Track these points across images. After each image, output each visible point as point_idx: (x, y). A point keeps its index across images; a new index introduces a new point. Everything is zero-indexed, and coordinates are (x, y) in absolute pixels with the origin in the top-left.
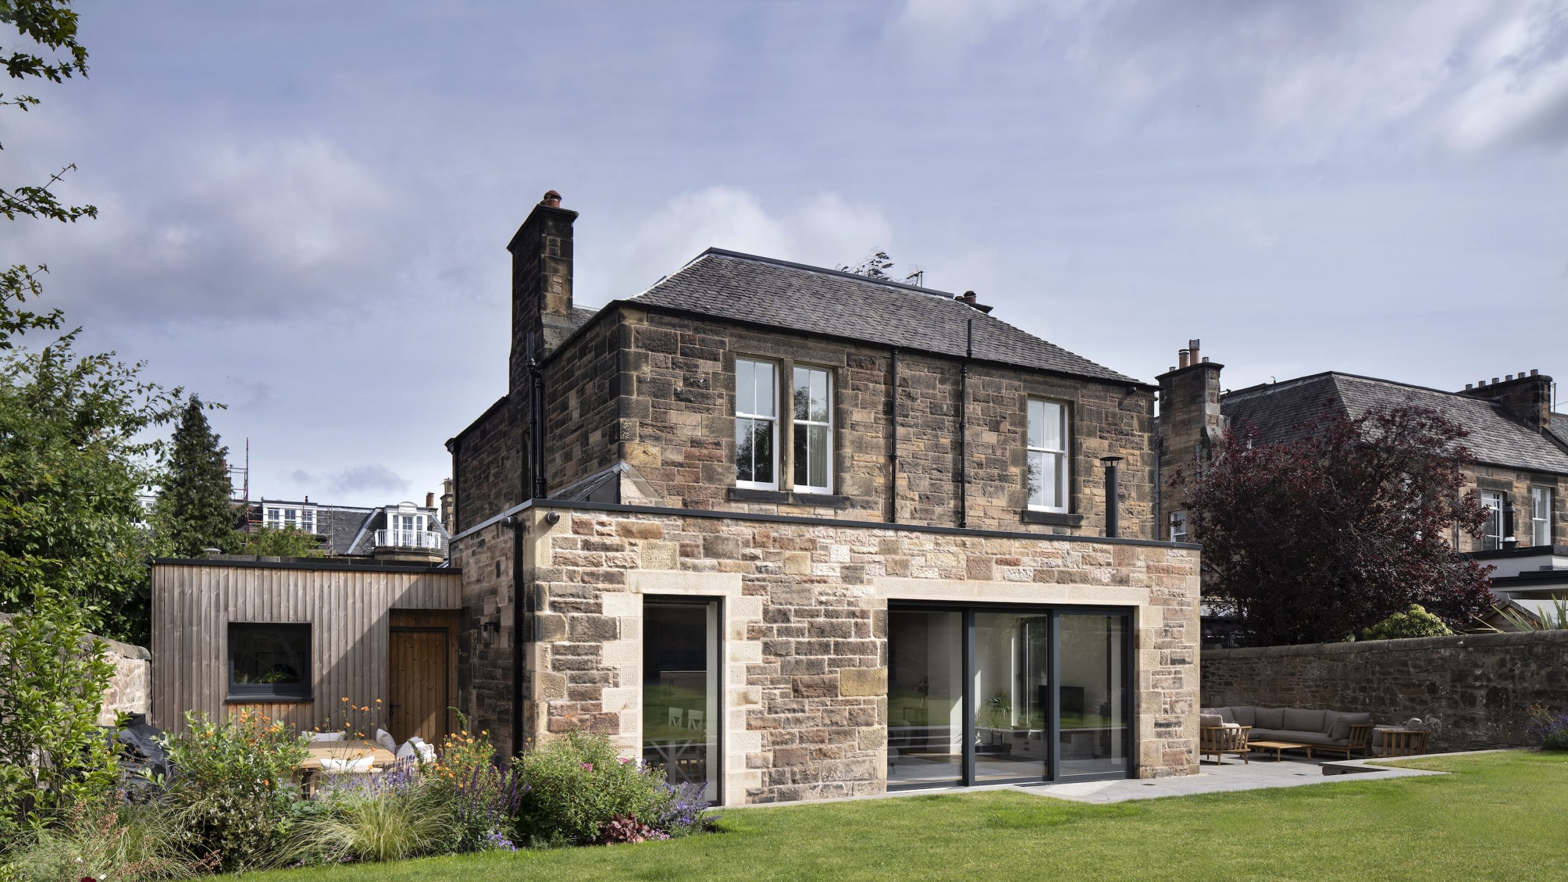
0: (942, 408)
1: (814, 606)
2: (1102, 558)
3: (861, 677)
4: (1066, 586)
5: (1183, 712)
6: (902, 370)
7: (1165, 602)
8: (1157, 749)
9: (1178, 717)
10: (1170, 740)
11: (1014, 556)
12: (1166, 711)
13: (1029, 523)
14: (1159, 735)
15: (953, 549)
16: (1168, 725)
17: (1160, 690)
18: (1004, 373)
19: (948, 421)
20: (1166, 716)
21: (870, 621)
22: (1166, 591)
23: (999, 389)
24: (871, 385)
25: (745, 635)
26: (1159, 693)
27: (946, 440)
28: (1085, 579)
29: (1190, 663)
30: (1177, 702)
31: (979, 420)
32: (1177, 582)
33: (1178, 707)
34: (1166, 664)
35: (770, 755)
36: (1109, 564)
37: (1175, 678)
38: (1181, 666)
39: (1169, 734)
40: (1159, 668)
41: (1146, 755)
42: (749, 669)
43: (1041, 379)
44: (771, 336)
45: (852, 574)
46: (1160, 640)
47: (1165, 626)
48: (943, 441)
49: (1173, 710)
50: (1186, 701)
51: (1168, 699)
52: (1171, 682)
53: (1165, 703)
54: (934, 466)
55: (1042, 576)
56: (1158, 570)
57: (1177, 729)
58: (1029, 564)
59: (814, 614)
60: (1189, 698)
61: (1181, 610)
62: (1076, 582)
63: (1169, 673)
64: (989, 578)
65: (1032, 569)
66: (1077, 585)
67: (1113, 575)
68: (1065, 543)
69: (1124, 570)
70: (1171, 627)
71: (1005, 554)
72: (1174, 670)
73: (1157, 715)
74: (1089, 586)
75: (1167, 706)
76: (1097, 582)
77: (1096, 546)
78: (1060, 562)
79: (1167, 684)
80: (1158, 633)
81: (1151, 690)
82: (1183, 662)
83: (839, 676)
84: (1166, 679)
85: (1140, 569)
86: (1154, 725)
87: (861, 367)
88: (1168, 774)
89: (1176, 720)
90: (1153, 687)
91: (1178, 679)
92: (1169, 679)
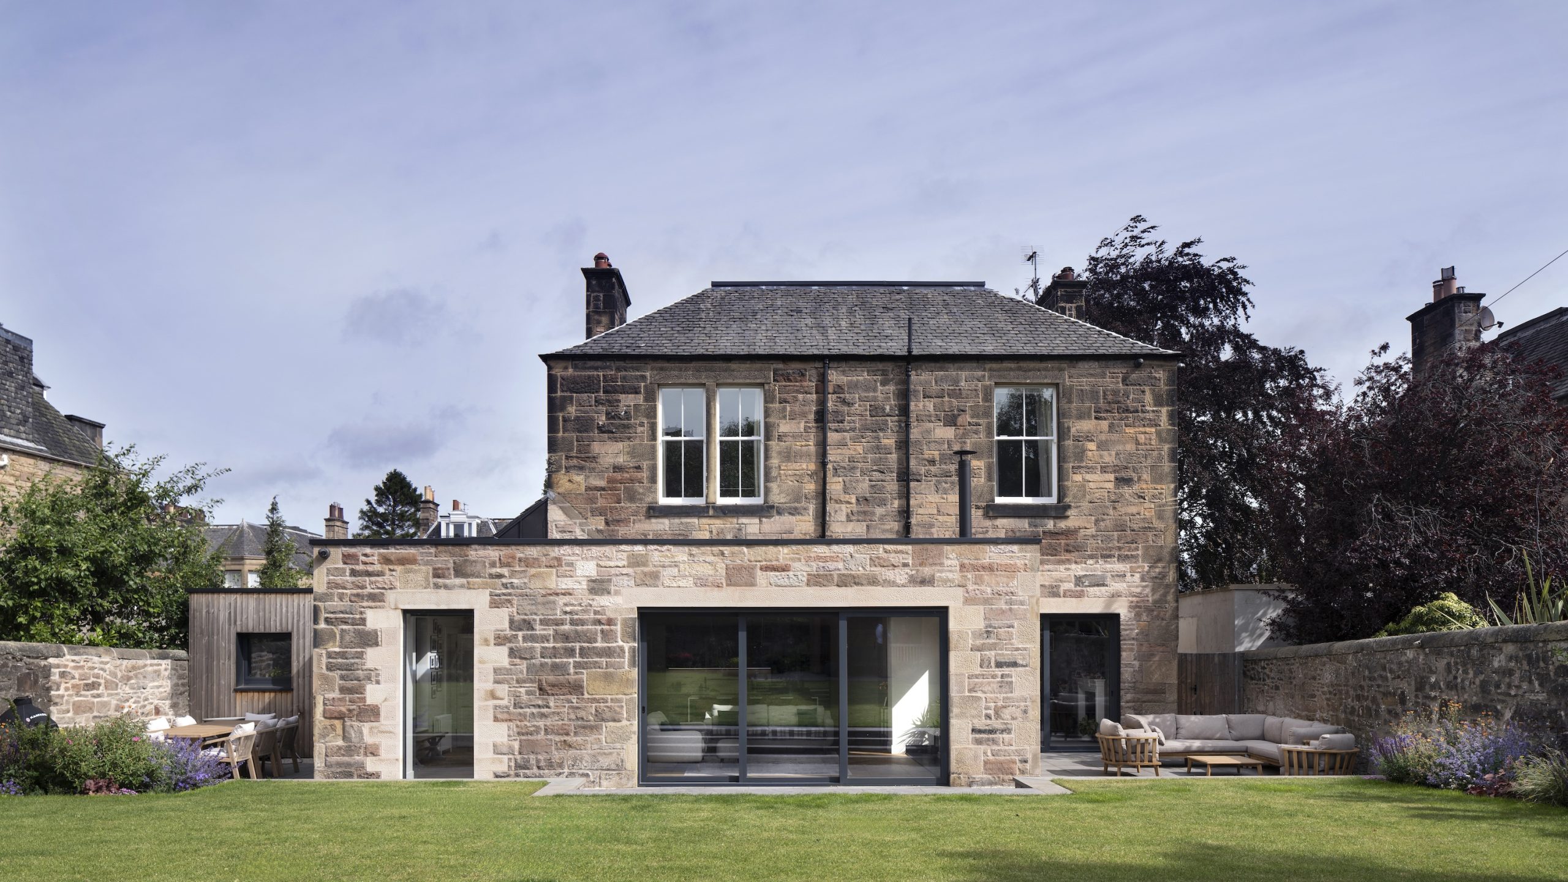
0: (884, 409)
1: (559, 615)
2: (894, 558)
3: (608, 678)
4: (849, 589)
5: (1013, 718)
6: (835, 377)
7: (986, 601)
8: (976, 757)
9: (1005, 724)
10: (995, 747)
11: (782, 562)
12: (988, 717)
13: (996, 517)
14: (979, 742)
15: (710, 558)
16: (991, 732)
17: (979, 694)
18: (962, 365)
19: (892, 422)
20: (988, 722)
21: (618, 628)
22: (989, 590)
23: (956, 382)
24: (800, 396)
25: (492, 642)
26: (979, 698)
27: (889, 440)
28: (873, 581)
29: (1023, 666)
30: (1005, 707)
31: (930, 416)
32: (1005, 580)
33: (1006, 714)
34: (989, 667)
35: (516, 745)
36: (905, 565)
37: (1002, 682)
38: (1012, 669)
39: (994, 742)
40: (978, 671)
41: (958, 761)
42: (495, 671)
43: (1013, 365)
44: (693, 364)
45: (599, 586)
46: (979, 642)
47: (987, 627)
48: (885, 441)
49: (997, 716)
50: (1018, 707)
51: (992, 704)
52: (995, 686)
53: (987, 708)
54: (875, 468)
55: (817, 580)
56: (975, 568)
57: (1005, 736)
58: (802, 569)
59: (561, 622)
60: (1023, 704)
61: (1011, 609)
62: (862, 585)
63: (994, 677)
64: (753, 585)
65: (805, 574)
66: (863, 588)
67: (912, 576)
68: (846, 546)
69: (928, 570)
70: (995, 628)
71: (771, 561)
72: (1000, 673)
73: (976, 721)
74: (879, 588)
75: (991, 712)
76: (892, 584)
77: (890, 546)
78: (840, 565)
79: (990, 689)
80: (977, 635)
81: (967, 694)
82: (1014, 664)
83: (585, 677)
84: (989, 683)
85: (950, 568)
86: (970, 731)
87: (790, 380)
88: (991, 783)
89: (1003, 727)
90: (970, 691)
91: (1007, 683)
92: (993, 682)
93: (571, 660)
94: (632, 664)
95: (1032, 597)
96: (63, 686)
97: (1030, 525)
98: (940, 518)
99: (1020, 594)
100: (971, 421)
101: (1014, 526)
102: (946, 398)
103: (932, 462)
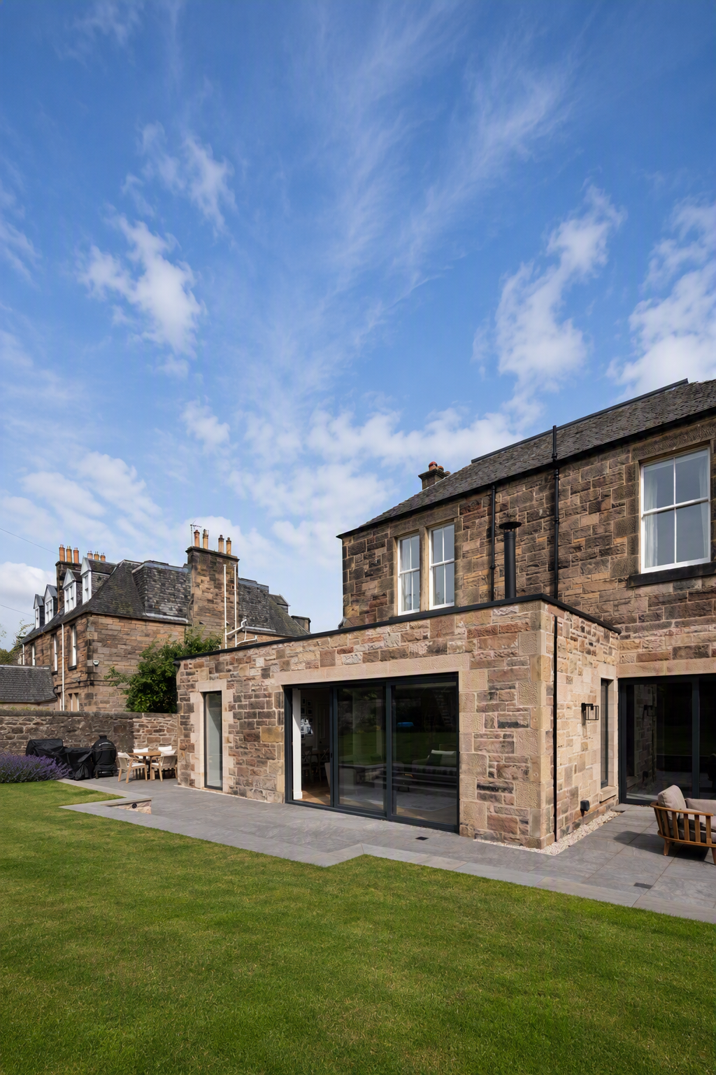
1: (250, 692)
2: (418, 633)
3: (269, 731)
4: (388, 663)
5: (514, 779)
6: (501, 498)
7: (489, 664)
8: (480, 812)
9: (508, 783)
10: (497, 805)
11: (349, 646)
12: (491, 774)
14: (483, 798)
15: (312, 648)
16: (495, 789)
17: (484, 753)
19: (545, 523)
20: (491, 780)
21: (273, 699)
22: (492, 653)
23: (601, 472)
24: (478, 521)
25: (228, 709)
26: (483, 757)
27: (543, 538)
28: (403, 654)
29: (523, 726)
30: (507, 767)
31: (577, 509)
32: (506, 641)
33: (508, 773)
34: (492, 726)
35: (236, 770)
36: (425, 638)
37: (504, 742)
38: (513, 729)
39: (497, 799)
40: (483, 731)
41: (466, 813)
42: (230, 726)
45: (266, 673)
46: (483, 704)
47: (490, 689)
48: (539, 540)
49: (500, 775)
50: (519, 768)
51: (496, 763)
52: (498, 746)
53: (491, 766)
55: (370, 657)
56: (479, 633)
57: (507, 794)
58: (360, 650)
59: (250, 697)
60: (524, 764)
61: (512, 670)
62: (396, 658)
63: (497, 736)
64: (333, 665)
65: (362, 653)
66: (398, 660)
67: (429, 647)
68: (386, 627)
69: (441, 640)
70: (497, 689)
71: (343, 646)
72: (503, 733)
73: (481, 778)
74: (409, 660)
75: (494, 770)
76: (415, 655)
77: (414, 624)
78: (382, 644)
79: (493, 748)
80: (482, 697)
81: (473, 752)
82: (516, 725)
83: (260, 730)
84: (493, 743)
85: (459, 636)
86: (476, 787)
87: (469, 511)
88: (493, 839)
89: (505, 785)
90: (476, 749)
91: (508, 742)
92: (496, 742)
93: (255, 720)
94: (280, 723)
95: (533, 656)
96: (141, 730)
97: (675, 589)
98: (586, 596)
99: (521, 654)
100: (614, 503)
101: (657, 592)
102: (592, 489)
103: (578, 548)
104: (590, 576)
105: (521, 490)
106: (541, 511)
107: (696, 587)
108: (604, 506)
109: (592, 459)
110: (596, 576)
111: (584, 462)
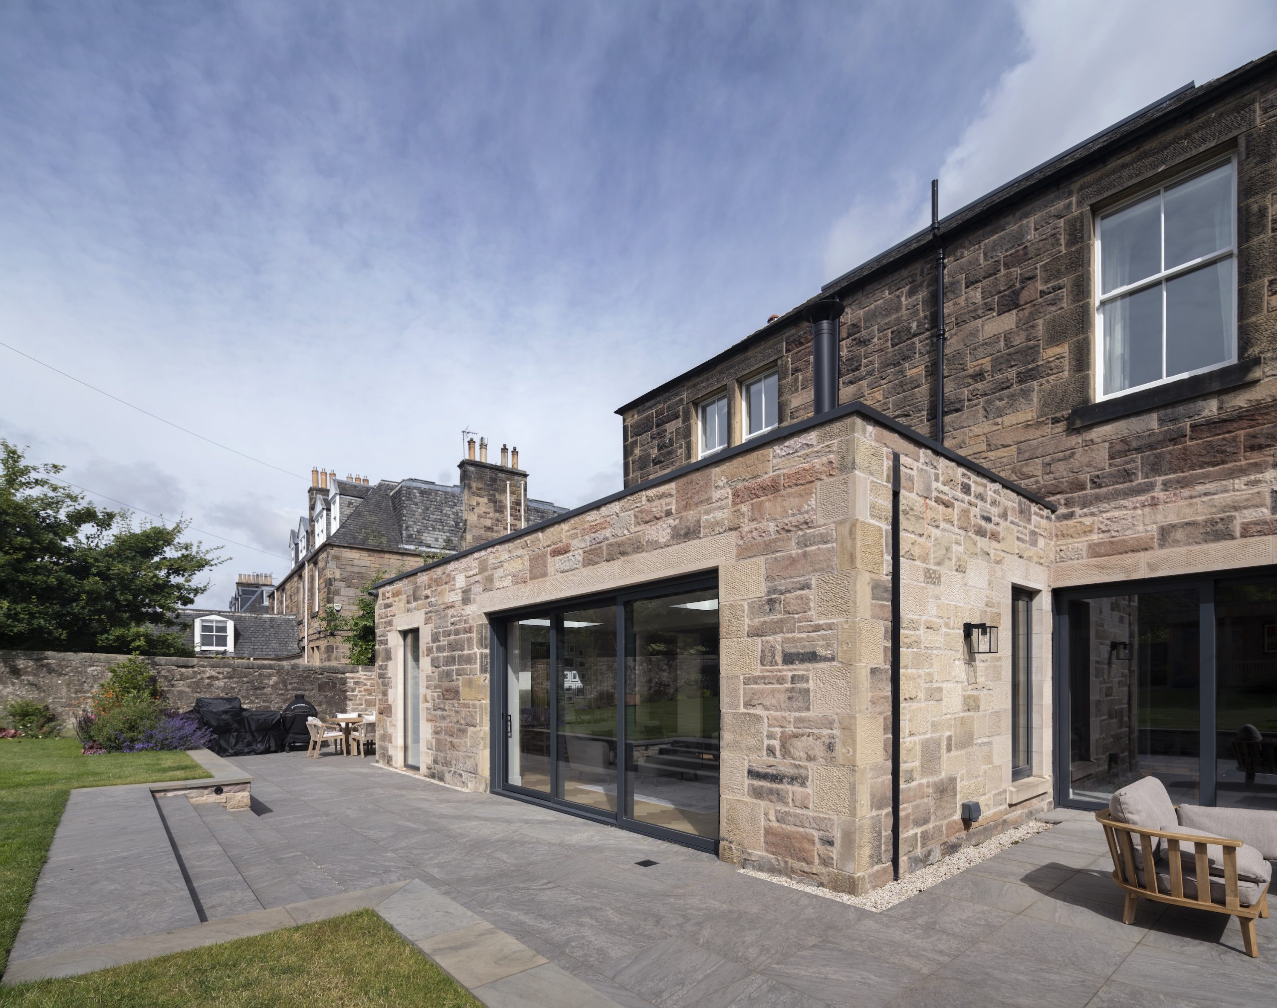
1: (449, 627)
2: (657, 507)
3: (470, 684)
4: (616, 562)
5: (810, 758)
6: (849, 316)
7: (768, 548)
8: (754, 819)
9: (798, 767)
10: (780, 807)
11: (564, 542)
12: (771, 751)
14: (757, 793)
15: (520, 552)
16: (776, 778)
17: (759, 711)
19: (920, 342)
20: (771, 761)
21: (474, 635)
22: (772, 527)
25: (425, 654)
26: (758, 718)
27: (917, 369)
28: (637, 546)
29: (826, 659)
30: (796, 736)
31: (975, 310)
32: (795, 501)
33: (799, 748)
34: (773, 663)
35: (434, 742)
36: (668, 513)
37: (792, 690)
38: (809, 666)
39: (780, 797)
40: (757, 670)
41: (730, 821)
42: (427, 676)
45: (466, 596)
46: (758, 621)
47: (769, 593)
49: (786, 752)
50: (818, 738)
51: (778, 730)
52: (782, 697)
53: (770, 736)
55: (592, 558)
56: (753, 493)
57: (797, 788)
58: (579, 545)
59: (449, 634)
60: (826, 732)
61: (805, 554)
62: (629, 554)
63: (781, 680)
64: (545, 575)
65: (581, 551)
66: (629, 558)
67: (674, 528)
68: (613, 505)
69: (691, 515)
70: (780, 593)
71: (556, 543)
72: (790, 674)
73: (754, 757)
74: (644, 554)
76: (655, 545)
77: (651, 493)
78: (607, 533)
79: (774, 702)
80: (756, 609)
81: (742, 710)
82: (812, 657)
83: (460, 683)
84: (773, 692)
85: (719, 504)
86: (746, 774)
87: (801, 344)
88: (773, 870)
89: (792, 771)
90: (747, 704)
91: (800, 691)
92: (779, 691)
93: (454, 668)
94: (483, 670)
95: (842, 522)
96: (357, 689)
97: (1161, 421)
99: (821, 521)
100: (1043, 288)
101: (1125, 433)
102: (1003, 272)
103: (979, 376)
104: (999, 420)
105: (884, 296)
106: (914, 325)
107: (1206, 413)
108: (1024, 296)
109: (1002, 222)
110: (1009, 419)
111: (989, 228)
